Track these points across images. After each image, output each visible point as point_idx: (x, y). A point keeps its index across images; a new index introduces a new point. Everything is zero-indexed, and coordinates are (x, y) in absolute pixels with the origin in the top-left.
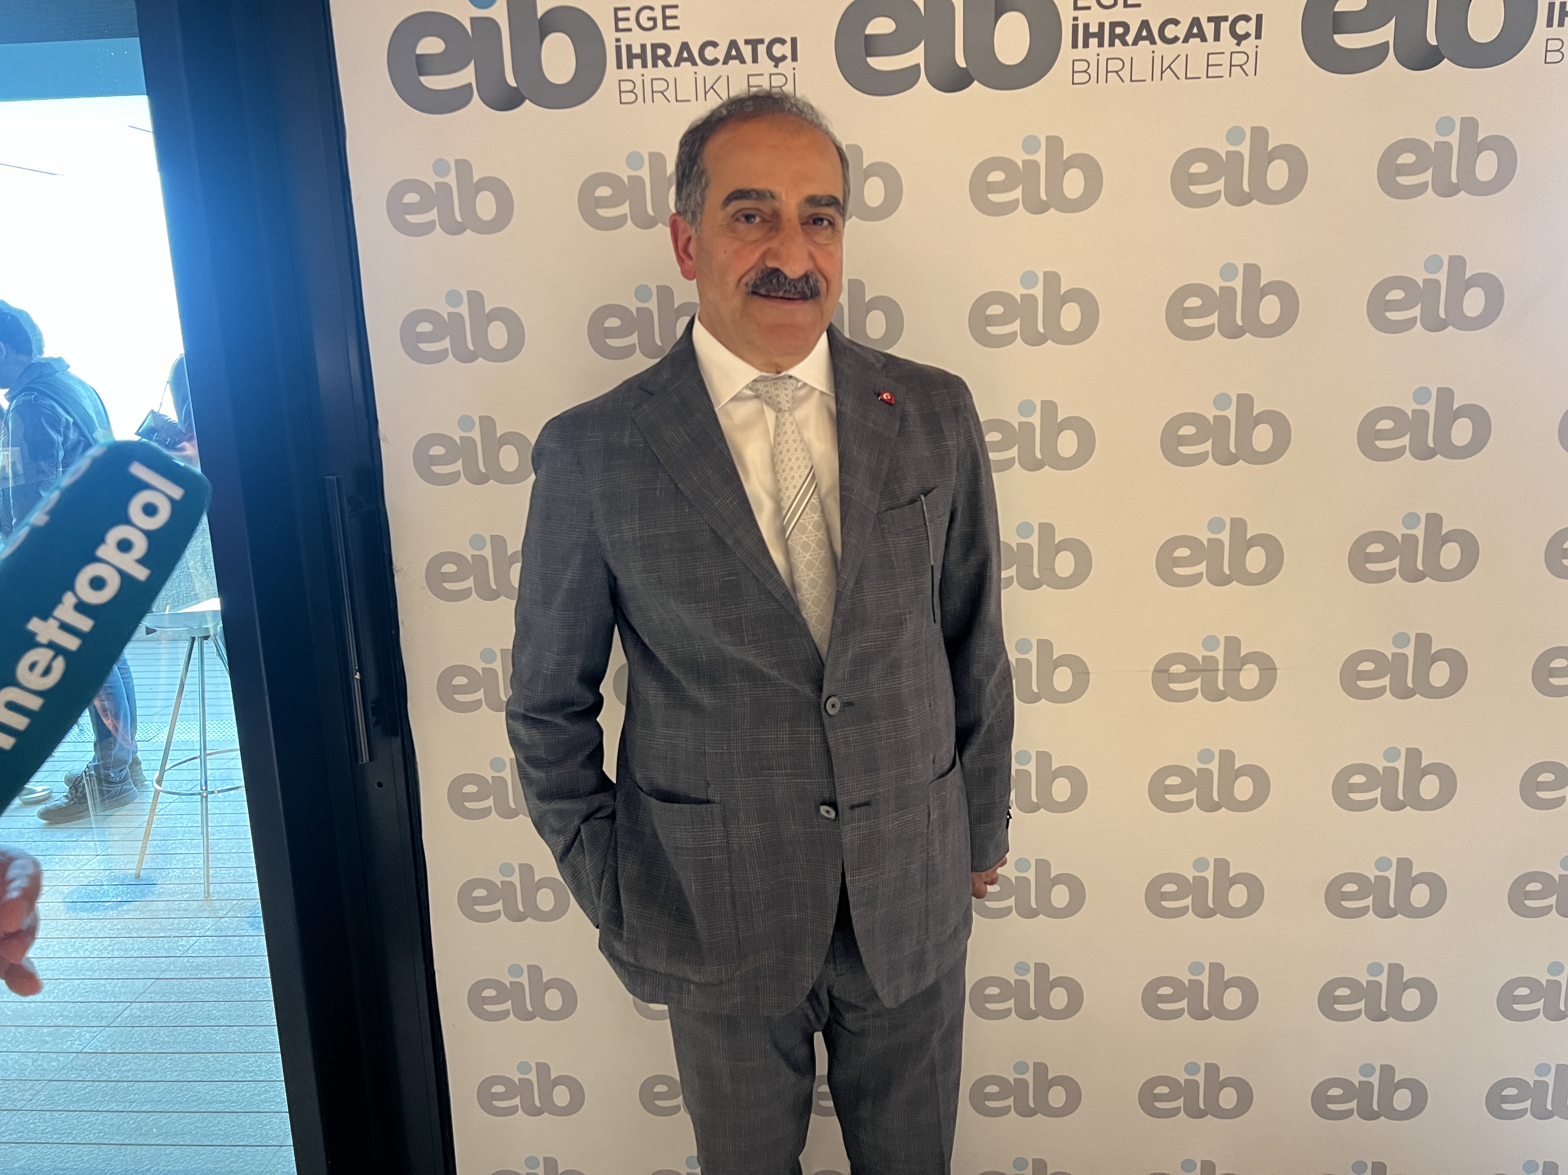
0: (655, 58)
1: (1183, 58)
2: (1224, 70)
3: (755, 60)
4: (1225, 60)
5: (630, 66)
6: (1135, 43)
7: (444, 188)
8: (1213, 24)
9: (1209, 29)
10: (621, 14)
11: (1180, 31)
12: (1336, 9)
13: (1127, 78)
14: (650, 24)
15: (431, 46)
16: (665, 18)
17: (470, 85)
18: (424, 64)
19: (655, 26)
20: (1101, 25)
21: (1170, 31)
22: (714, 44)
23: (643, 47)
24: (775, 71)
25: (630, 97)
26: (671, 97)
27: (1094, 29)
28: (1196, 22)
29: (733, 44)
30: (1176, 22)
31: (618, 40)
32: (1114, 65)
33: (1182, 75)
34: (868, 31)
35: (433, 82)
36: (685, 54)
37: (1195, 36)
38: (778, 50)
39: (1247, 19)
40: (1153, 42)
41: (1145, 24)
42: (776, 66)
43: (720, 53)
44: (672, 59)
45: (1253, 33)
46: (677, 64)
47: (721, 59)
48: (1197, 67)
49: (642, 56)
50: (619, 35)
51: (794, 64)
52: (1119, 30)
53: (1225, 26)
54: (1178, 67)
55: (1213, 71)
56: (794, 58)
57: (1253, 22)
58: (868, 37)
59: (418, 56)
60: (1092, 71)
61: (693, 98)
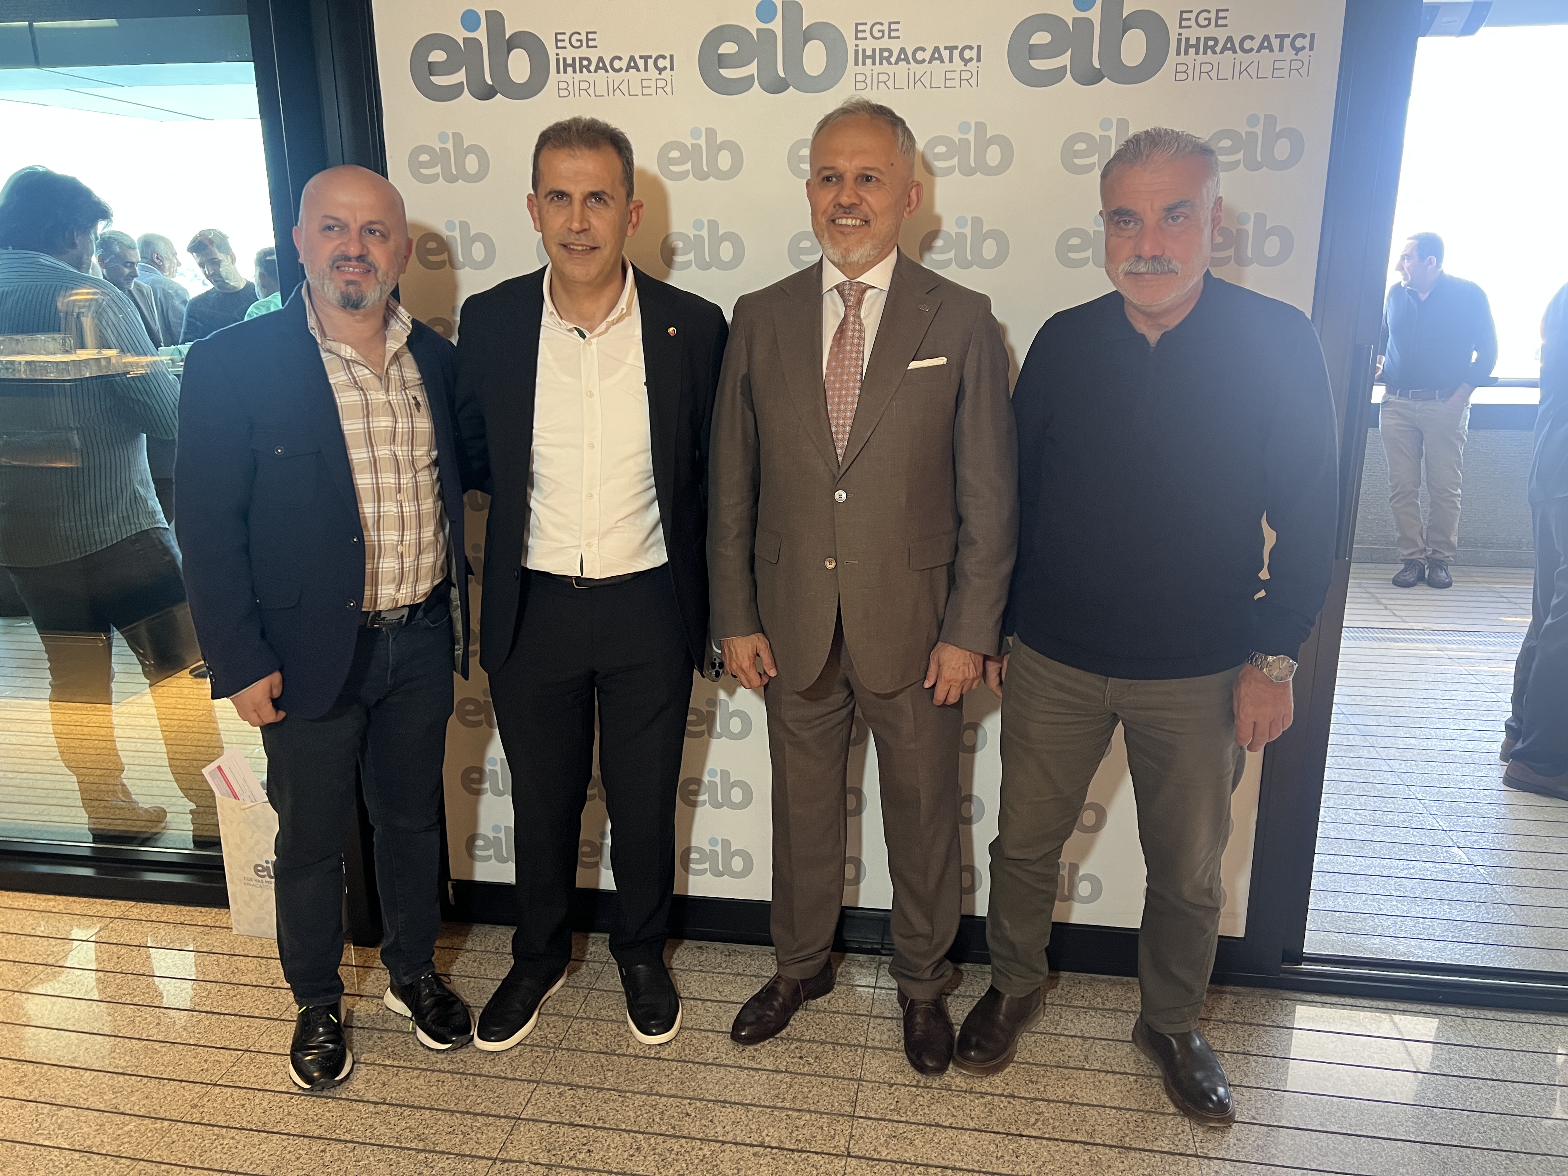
0: (581, 66)
1: (928, 74)
2: (956, 83)
3: (646, 69)
4: (956, 75)
5: (565, 72)
6: (896, 63)
7: (445, 151)
8: (948, 51)
9: (945, 54)
10: (560, 37)
11: (927, 55)
12: (1031, 42)
13: (892, 87)
14: (579, 44)
15: (438, 56)
16: (588, 40)
17: (462, 82)
18: (432, 69)
19: (581, 45)
20: (874, 50)
21: (920, 56)
22: (620, 59)
23: (574, 59)
24: (660, 77)
25: (565, 93)
26: (592, 93)
27: (869, 52)
28: (937, 49)
29: (632, 58)
30: (923, 50)
31: (557, 54)
32: (883, 78)
33: (928, 86)
34: (720, 52)
35: (439, 80)
36: (601, 64)
37: (936, 59)
38: (661, 63)
39: (971, 48)
40: (908, 63)
41: (903, 50)
42: (660, 74)
43: (623, 64)
44: (592, 68)
45: (975, 58)
46: (596, 71)
47: (624, 68)
48: (938, 81)
49: (573, 65)
50: (558, 51)
51: (672, 73)
52: (886, 54)
53: (956, 53)
54: (926, 80)
55: (948, 83)
56: (672, 69)
57: (975, 50)
58: (720, 55)
59: (430, 63)
60: (868, 81)
61: (606, 94)
